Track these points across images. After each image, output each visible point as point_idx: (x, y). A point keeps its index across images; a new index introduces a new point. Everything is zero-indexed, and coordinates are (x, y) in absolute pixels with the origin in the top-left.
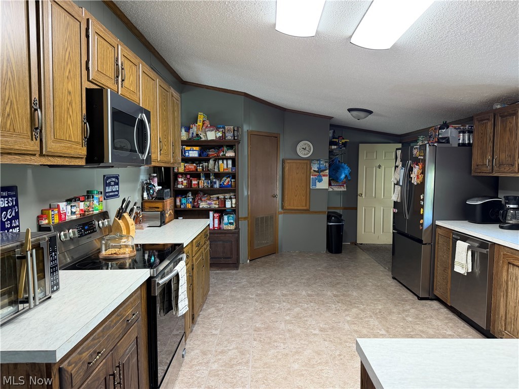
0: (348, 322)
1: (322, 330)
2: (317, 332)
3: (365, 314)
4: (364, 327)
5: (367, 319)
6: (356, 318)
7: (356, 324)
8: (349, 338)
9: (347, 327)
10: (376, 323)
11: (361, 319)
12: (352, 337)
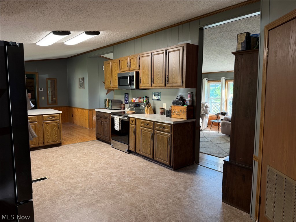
0: (80, 183)
1: (91, 174)
2: (93, 173)
3: (70, 191)
4: (69, 182)
5: (68, 188)
6: (76, 187)
7: (74, 183)
8: (75, 174)
9: (79, 180)
10: (61, 187)
11: (72, 187)
12: (74, 175)
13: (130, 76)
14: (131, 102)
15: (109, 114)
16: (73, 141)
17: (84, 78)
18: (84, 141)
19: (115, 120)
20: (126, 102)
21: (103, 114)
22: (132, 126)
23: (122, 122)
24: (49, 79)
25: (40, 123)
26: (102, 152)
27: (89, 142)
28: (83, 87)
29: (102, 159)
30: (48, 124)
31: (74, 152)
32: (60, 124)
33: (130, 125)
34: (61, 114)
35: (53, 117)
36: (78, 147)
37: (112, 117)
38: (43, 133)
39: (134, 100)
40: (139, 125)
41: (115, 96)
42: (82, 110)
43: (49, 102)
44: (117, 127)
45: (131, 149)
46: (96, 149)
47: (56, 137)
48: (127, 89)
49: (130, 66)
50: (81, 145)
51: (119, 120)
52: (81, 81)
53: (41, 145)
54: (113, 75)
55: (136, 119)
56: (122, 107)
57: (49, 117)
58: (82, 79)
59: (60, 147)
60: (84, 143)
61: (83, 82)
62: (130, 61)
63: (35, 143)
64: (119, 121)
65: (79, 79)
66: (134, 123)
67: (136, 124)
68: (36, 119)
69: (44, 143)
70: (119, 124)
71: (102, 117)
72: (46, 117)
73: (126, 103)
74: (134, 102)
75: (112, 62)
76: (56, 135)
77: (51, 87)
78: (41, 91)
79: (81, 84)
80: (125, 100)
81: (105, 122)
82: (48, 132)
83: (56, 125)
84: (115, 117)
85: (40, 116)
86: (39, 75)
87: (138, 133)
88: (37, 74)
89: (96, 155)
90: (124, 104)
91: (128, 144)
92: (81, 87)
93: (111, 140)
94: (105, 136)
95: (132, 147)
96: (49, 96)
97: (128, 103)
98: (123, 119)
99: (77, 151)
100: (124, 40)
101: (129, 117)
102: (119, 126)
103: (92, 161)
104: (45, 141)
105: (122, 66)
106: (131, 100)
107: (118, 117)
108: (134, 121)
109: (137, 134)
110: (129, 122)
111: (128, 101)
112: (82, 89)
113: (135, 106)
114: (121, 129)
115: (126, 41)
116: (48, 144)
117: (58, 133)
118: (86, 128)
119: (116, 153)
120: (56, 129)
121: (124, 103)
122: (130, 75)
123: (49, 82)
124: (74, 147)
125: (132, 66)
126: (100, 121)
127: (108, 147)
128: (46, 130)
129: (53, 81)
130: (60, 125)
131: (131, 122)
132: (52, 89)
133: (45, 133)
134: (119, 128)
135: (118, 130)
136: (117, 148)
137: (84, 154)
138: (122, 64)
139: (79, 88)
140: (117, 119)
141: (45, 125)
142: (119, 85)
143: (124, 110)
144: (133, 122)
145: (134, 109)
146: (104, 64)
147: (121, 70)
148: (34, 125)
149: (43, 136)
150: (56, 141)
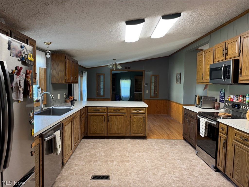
13: (225, 66)
14: (227, 101)
15: (196, 114)
16: (160, 135)
17: (181, 73)
18: (170, 138)
19: (201, 123)
20: (222, 100)
21: (190, 112)
22: (222, 135)
23: (209, 126)
24: (153, 75)
25: (128, 114)
26: (182, 159)
27: (174, 141)
28: (179, 82)
29: (177, 169)
30: (135, 116)
31: (153, 149)
32: (146, 117)
33: (220, 133)
34: (147, 108)
35: (140, 110)
36: (160, 144)
37: (198, 118)
38: (130, 124)
39: (232, 98)
40: (232, 137)
41: (209, 92)
42: (178, 105)
43: (152, 95)
44: (202, 132)
45: (218, 167)
46: (177, 153)
47: (142, 129)
48: (221, 84)
49: (227, 53)
50: (164, 143)
51: (205, 123)
52: (179, 76)
53: (128, 136)
54: (206, 67)
55: (228, 126)
56: (215, 106)
57: (136, 110)
58: (179, 74)
59: (145, 140)
60: (169, 140)
61: (179, 77)
62: (227, 46)
63: (123, 132)
64: (204, 125)
65: (177, 74)
66: (224, 132)
67: (228, 133)
68: (125, 110)
69: (130, 133)
70: (204, 129)
71: (189, 116)
72: (133, 110)
73: (220, 101)
74: (232, 101)
75: (205, 52)
76: (141, 128)
77: (155, 82)
78: (146, 85)
79: (178, 79)
80: (220, 98)
81: (192, 122)
82: (134, 124)
83: (142, 118)
84: (201, 118)
85: (129, 108)
86: (145, 72)
87: (230, 148)
88: (144, 71)
89: (173, 162)
90: (218, 103)
91: (216, 158)
92: (178, 82)
93: (196, 145)
94: (191, 138)
95: (220, 164)
96: (152, 90)
97: (223, 102)
98: (211, 124)
99: (157, 150)
100: (223, 23)
101: (219, 122)
102: (204, 131)
103: (165, 168)
104: (132, 132)
105: (217, 55)
106: (228, 98)
107: (204, 119)
108: (225, 130)
109: (228, 148)
110: (218, 129)
111: (224, 99)
112: (179, 84)
113: (233, 107)
114: (208, 135)
115: (226, 25)
116: (134, 136)
117: (143, 125)
118: (179, 123)
119: (198, 165)
120: (141, 122)
121: (218, 101)
122: (225, 64)
123: (153, 78)
124: (157, 143)
125: (229, 53)
126: (187, 120)
127: (191, 153)
128: (133, 122)
129: (156, 77)
130: (146, 119)
131: (220, 130)
132: (155, 84)
133: (132, 125)
134: (205, 134)
135: (203, 136)
136: (202, 158)
137: (161, 156)
138: (216, 52)
139: (176, 83)
140: (203, 121)
141: (132, 117)
142: (211, 78)
143: (217, 109)
144: (223, 130)
145: (230, 111)
146: (197, 55)
147: (215, 60)
148: (123, 116)
149: (130, 127)
150: (141, 133)
